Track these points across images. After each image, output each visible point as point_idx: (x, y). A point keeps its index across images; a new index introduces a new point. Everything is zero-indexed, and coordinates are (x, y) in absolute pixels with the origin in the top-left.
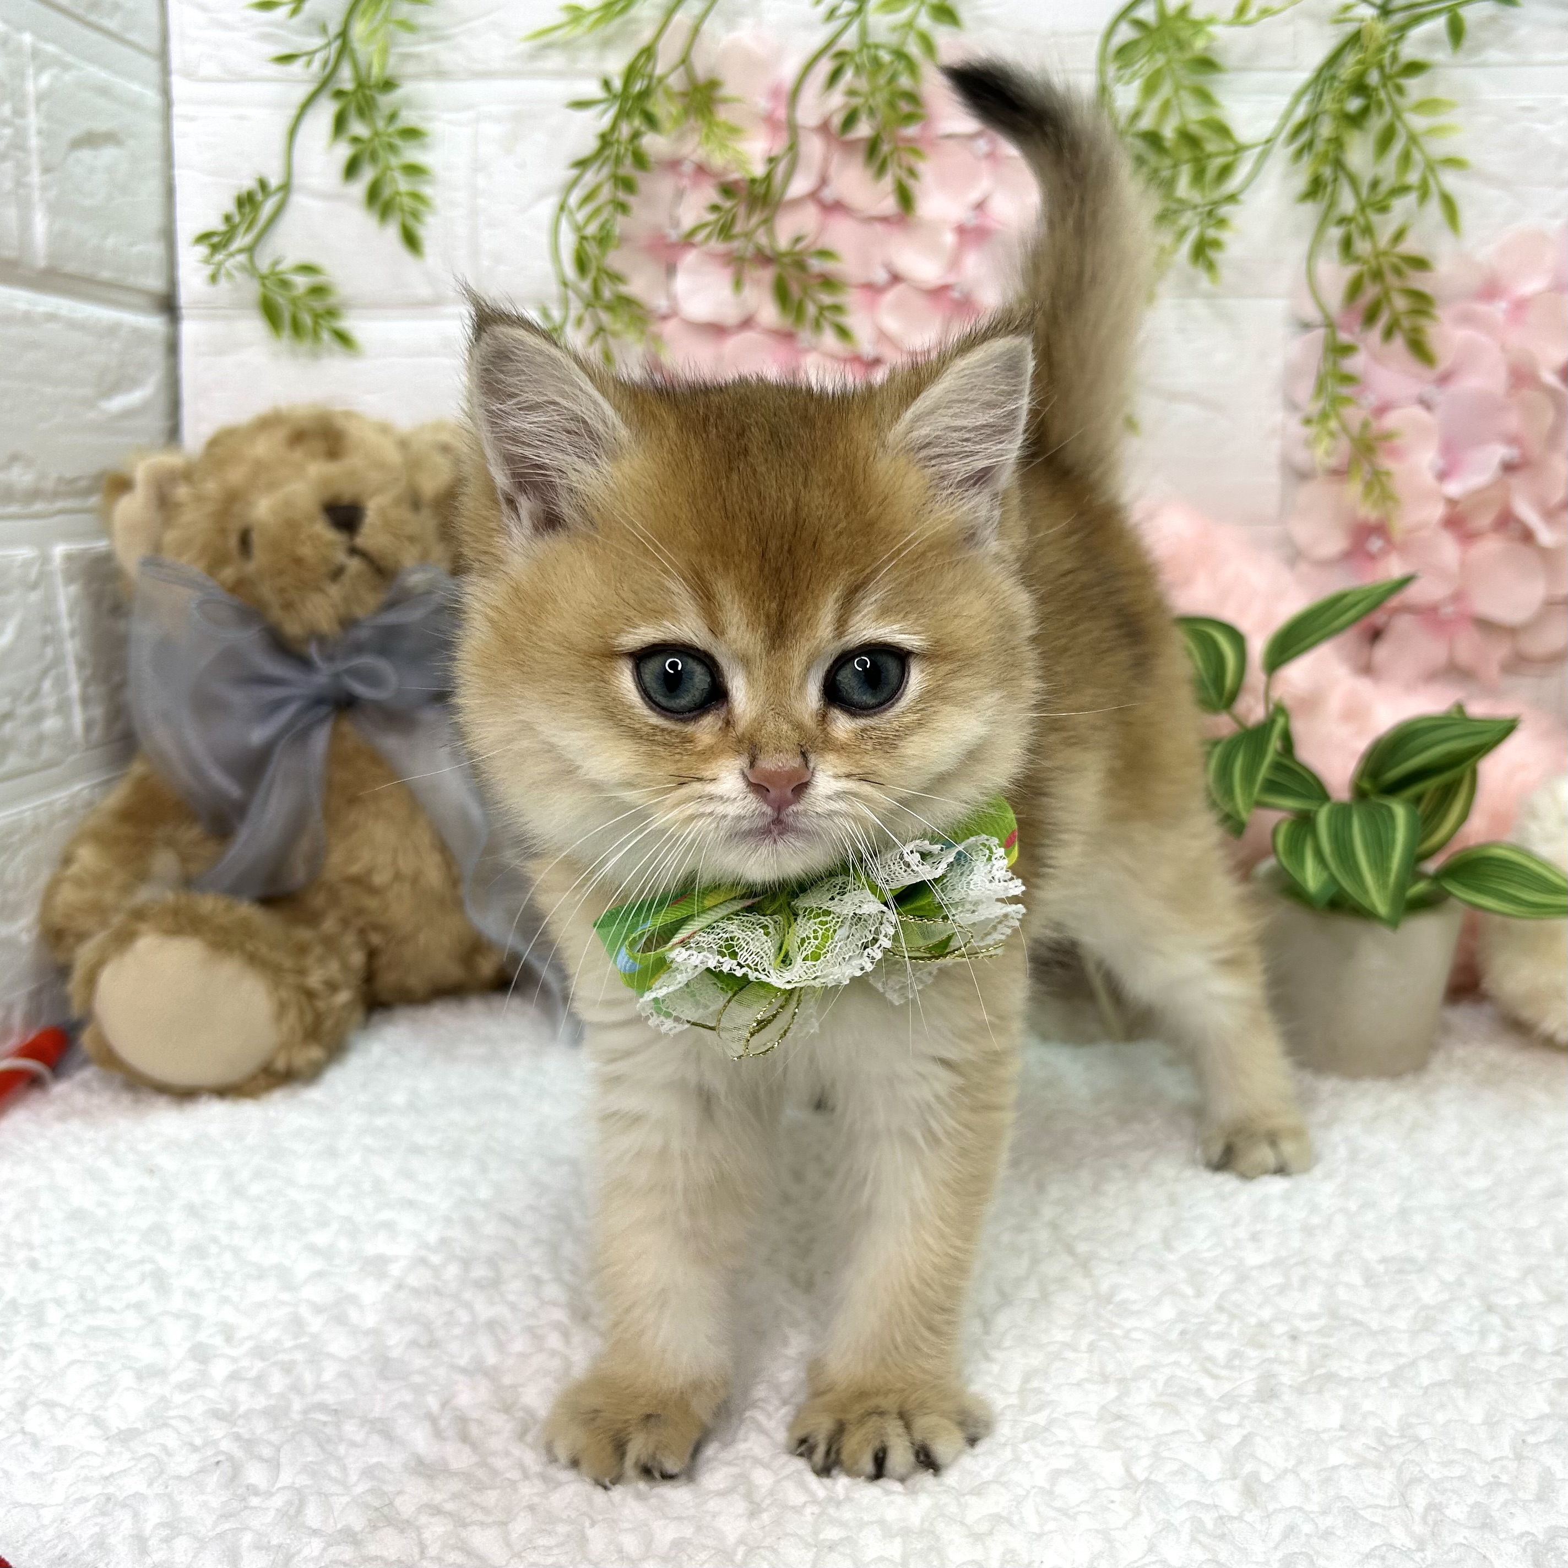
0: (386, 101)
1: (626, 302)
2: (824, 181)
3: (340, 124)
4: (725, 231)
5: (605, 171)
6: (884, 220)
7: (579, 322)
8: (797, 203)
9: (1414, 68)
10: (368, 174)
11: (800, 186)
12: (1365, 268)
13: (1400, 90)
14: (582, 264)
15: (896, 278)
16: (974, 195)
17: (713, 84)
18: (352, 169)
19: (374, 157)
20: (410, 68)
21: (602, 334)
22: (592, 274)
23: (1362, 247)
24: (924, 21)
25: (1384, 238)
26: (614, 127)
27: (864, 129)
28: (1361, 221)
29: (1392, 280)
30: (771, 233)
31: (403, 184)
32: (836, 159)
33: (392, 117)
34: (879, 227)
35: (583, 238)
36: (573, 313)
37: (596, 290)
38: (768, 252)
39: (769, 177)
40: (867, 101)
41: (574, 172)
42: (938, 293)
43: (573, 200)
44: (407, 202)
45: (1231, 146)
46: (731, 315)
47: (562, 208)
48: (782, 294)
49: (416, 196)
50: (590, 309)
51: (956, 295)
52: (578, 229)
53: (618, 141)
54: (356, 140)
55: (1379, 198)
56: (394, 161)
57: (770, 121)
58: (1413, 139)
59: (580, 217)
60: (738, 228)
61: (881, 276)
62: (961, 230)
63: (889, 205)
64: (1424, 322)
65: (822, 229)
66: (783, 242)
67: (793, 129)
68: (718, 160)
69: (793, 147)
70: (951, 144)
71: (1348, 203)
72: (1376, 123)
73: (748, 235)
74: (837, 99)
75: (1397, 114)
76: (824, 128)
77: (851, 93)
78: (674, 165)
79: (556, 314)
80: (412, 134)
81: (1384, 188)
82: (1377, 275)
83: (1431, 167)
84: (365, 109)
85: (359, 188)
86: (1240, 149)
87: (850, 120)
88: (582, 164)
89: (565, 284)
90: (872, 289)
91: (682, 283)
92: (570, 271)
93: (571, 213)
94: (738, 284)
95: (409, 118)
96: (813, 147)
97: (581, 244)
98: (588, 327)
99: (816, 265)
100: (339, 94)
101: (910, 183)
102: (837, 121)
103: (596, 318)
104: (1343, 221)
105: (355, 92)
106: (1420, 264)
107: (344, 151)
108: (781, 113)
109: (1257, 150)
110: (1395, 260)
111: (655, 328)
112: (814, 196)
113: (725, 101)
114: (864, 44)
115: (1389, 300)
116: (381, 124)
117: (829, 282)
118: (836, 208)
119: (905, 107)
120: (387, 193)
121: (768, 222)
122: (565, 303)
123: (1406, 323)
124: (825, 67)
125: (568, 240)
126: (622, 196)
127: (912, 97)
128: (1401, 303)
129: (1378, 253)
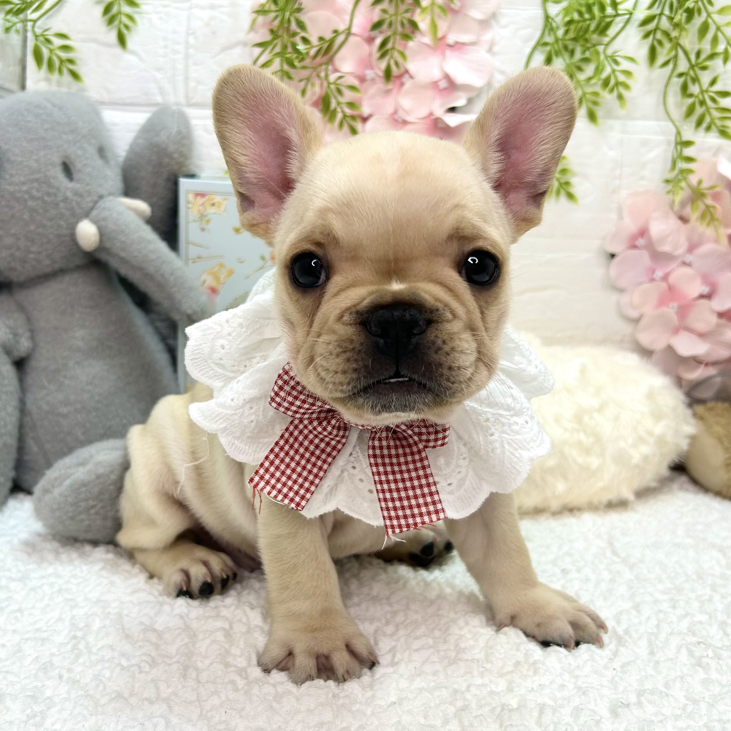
12: (696, 99)
13: (711, 3)
23: (694, 89)
25: (706, 83)
29: (711, 105)
55: (701, 61)
58: (718, 29)
71: (683, 66)
72: (698, 21)
75: (709, 15)
82: (703, 103)
83: (729, 43)
104: (681, 75)
106: (725, 94)
110: (712, 94)
115: (709, 114)
123: (718, 123)
128: (715, 114)
129: (702, 92)
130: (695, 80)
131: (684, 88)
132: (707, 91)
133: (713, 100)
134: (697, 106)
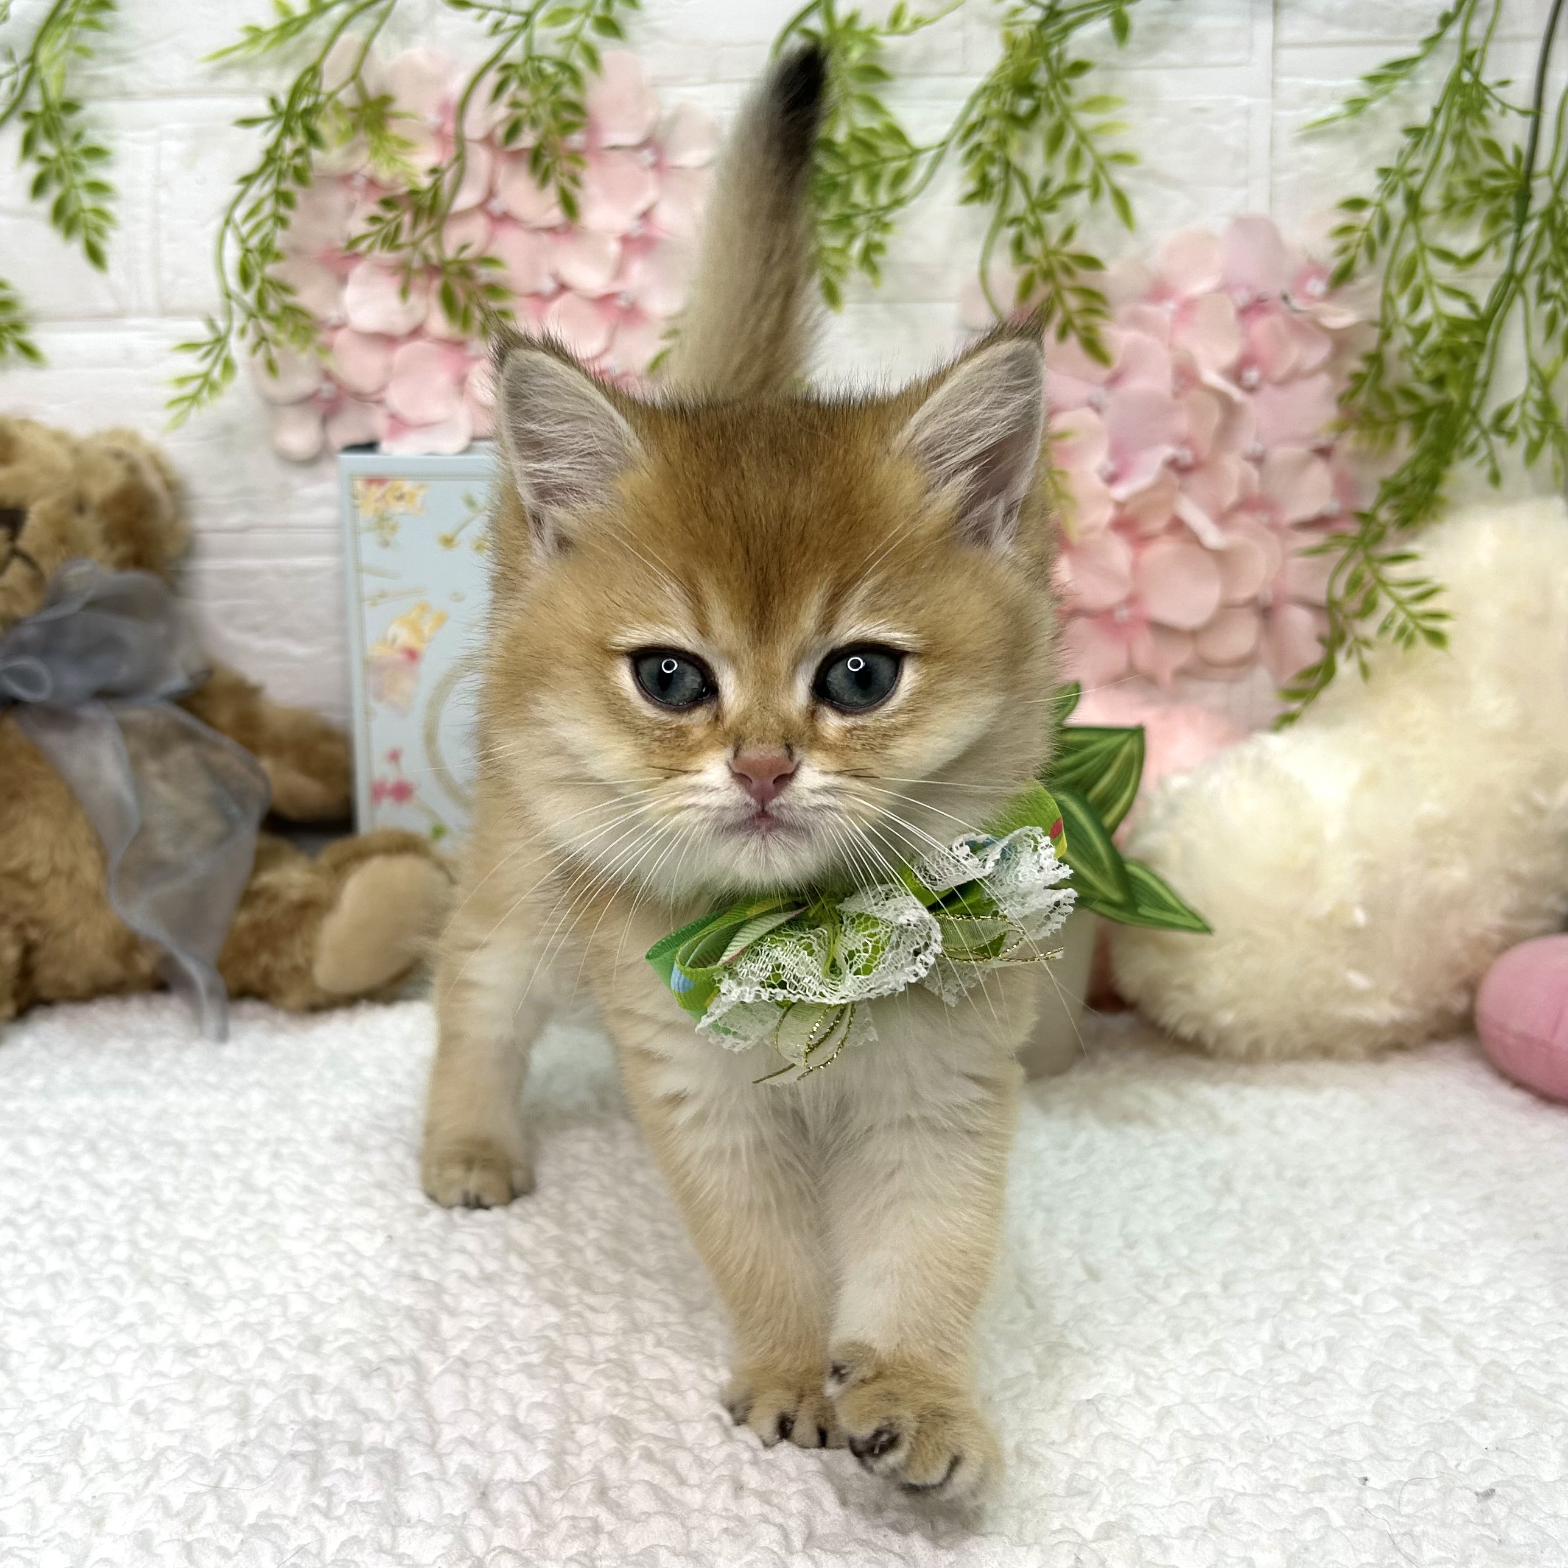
0: (71, 122)
1: (293, 312)
2: (491, 193)
3: (28, 144)
4: (390, 241)
5: (268, 188)
6: (551, 230)
7: (243, 332)
8: (465, 215)
9: (1079, 68)
10: (54, 191)
11: (467, 198)
12: (1036, 267)
13: (1067, 90)
14: (246, 278)
15: (563, 288)
16: (640, 206)
17: (385, 100)
18: (39, 187)
19: (60, 176)
20: (97, 89)
21: (264, 344)
22: (257, 284)
23: (1033, 247)
24: (590, 34)
25: (1054, 237)
26: (278, 144)
27: (527, 139)
28: (1031, 220)
29: (1064, 280)
30: (439, 243)
31: (87, 201)
32: (503, 170)
33: (77, 137)
34: (546, 238)
35: (248, 250)
36: (237, 324)
37: (261, 302)
38: (435, 260)
39: (435, 188)
40: (529, 112)
41: (239, 188)
42: (604, 301)
43: (239, 213)
44: (91, 218)
45: (906, 150)
46: (401, 324)
47: (227, 222)
48: (448, 301)
49: (100, 213)
50: (253, 319)
51: (621, 303)
52: (243, 241)
53: (281, 158)
54: (43, 159)
55: (1049, 197)
56: (79, 179)
57: (438, 133)
58: (1082, 137)
59: (245, 229)
60: (404, 238)
61: (548, 285)
62: (626, 240)
63: (555, 215)
64: (1096, 320)
65: (491, 238)
66: (450, 253)
67: (460, 140)
68: (385, 175)
69: (460, 158)
70: (615, 154)
71: (1019, 203)
72: (1046, 122)
73: (415, 245)
74: (501, 112)
75: (1067, 114)
76: (488, 140)
77: (515, 104)
78: (346, 179)
79: (221, 325)
80: (96, 153)
81: (1054, 187)
82: (1048, 275)
83: (1100, 165)
84: (52, 130)
85: (44, 206)
86: (915, 153)
87: (513, 131)
88: (247, 180)
89: (228, 295)
90: (540, 298)
91: (351, 294)
92: (233, 282)
93: (236, 228)
94: (404, 292)
95: (94, 137)
96: (480, 160)
97: (245, 256)
98: (251, 337)
99: (484, 274)
100: (28, 116)
101: (575, 191)
102: (500, 132)
103: (258, 329)
104: (1015, 221)
105: (42, 115)
106: (1091, 263)
107: (32, 170)
108: (450, 128)
109: (932, 153)
110: (1065, 259)
111: (322, 337)
112: (482, 207)
113: (398, 116)
114: (530, 58)
115: (1062, 301)
116: (66, 143)
117: (494, 290)
118: (505, 219)
119: (567, 116)
120: (71, 210)
121: (437, 231)
122: (229, 314)
123: (1078, 322)
124: (492, 78)
125: (232, 254)
126: (283, 211)
127: (575, 108)
128: (1073, 302)
129: (1049, 253)
130: (1038, 231)
131: (1018, 245)
132: (1055, 253)
133: (1068, 271)
134: (1038, 280)
